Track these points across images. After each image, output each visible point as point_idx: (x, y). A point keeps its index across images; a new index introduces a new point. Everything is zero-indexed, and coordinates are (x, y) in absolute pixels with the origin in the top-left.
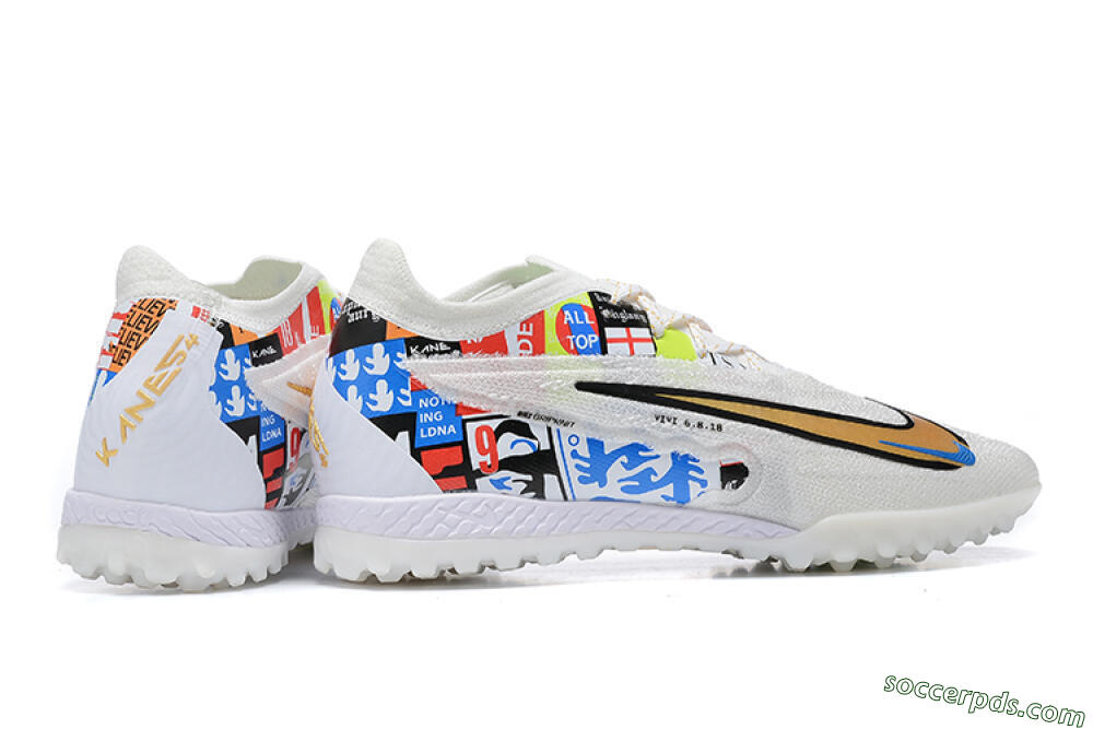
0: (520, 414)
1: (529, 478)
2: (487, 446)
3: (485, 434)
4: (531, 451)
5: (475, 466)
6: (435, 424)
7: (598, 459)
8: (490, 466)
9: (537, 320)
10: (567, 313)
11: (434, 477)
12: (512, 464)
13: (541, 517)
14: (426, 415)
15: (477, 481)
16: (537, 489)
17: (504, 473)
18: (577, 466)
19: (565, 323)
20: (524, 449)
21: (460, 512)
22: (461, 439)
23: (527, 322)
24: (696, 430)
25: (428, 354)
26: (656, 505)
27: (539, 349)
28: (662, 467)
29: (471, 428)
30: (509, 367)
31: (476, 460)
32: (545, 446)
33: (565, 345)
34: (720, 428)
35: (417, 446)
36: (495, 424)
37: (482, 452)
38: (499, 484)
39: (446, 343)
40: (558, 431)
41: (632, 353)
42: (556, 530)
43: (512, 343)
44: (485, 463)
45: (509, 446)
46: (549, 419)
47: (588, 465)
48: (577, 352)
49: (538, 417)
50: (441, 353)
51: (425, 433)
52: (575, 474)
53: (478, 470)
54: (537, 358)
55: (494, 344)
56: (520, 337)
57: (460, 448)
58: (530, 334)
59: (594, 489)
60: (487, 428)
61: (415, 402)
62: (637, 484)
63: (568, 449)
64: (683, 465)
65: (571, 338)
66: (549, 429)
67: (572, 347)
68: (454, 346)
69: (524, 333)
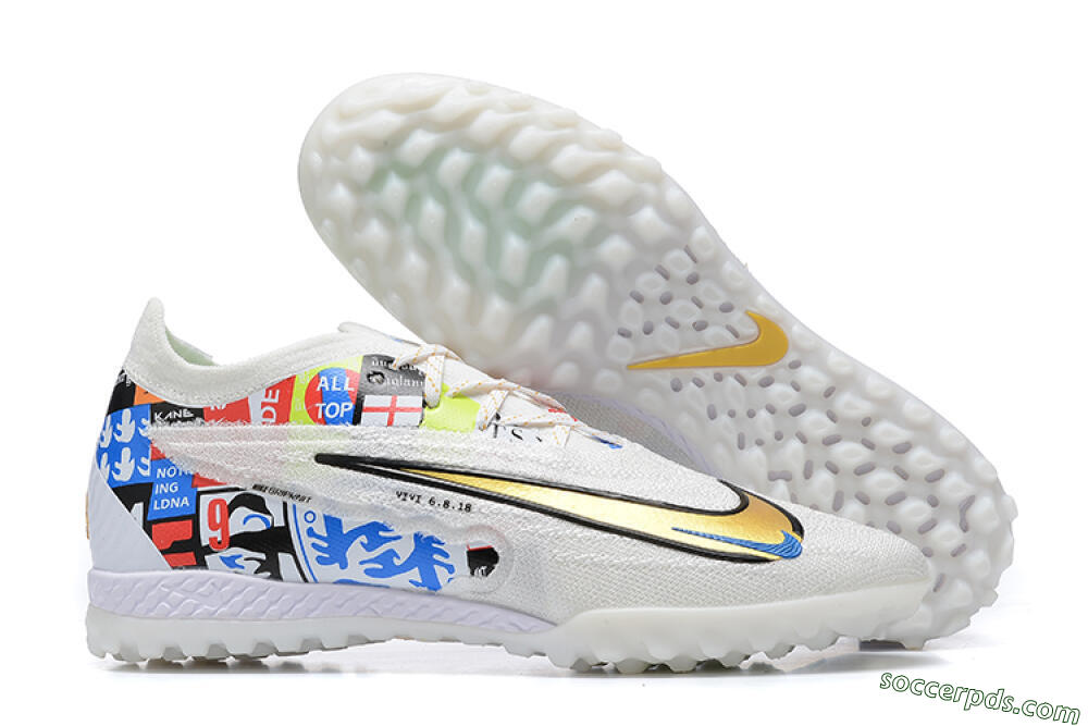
0: (255, 487)
1: (263, 556)
2: (218, 521)
3: (218, 507)
4: (265, 528)
5: (205, 542)
6: (169, 496)
7: (336, 540)
8: (219, 543)
9: (286, 386)
10: (323, 378)
11: (164, 552)
12: (245, 540)
13: (274, 599)
14: (162, 486)
15: (206, 557)
16: (271, 568)
17: (236, 551)
18: (314, 545)
19: (318, 389)
20: (257, 525)
21: (184, 591)
22: (194, 512)
23: (273, 388)
24: (441, 509)
25: (171, 421)
26: (405, 590)
27: (283, 418)
28: (405, 549)
29: (205, 500)
30: (248, 436)
31: (206, 535)
32: (279, 523)
33: (313, 414)
34: (468, 508)
35: (149, 519)
36: (229, 497)
37: (213, 526)
38: (230, 562)
39: (189, 409)
40: (294, 507)
41: (390, 423)
42: (291, 614)
43: (256, 411)
44: (216, 538)
45: (243, 521)
46: (284, 493)
47: (326, 545)
48: (325, 421)
49: (274, 491)
50: (184, 420)
51: (159, 505)
52: (313, 554)
53: (208, 546)
54: (282, 427)
55: (237, 412)
56: (264, 405)
57: (190, 522)
58: (276, 400)
59: (333, 571)
60: (221, 502)
61: (154, 472)
62: (380, 567)
63: (303, 527)
64: (426, 547)
65: (320, 405)
66: (285, 504)
67: (320, 416)
68: (198, 413)
69: (269, 400)
